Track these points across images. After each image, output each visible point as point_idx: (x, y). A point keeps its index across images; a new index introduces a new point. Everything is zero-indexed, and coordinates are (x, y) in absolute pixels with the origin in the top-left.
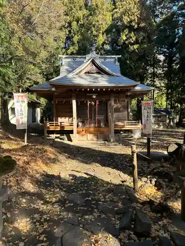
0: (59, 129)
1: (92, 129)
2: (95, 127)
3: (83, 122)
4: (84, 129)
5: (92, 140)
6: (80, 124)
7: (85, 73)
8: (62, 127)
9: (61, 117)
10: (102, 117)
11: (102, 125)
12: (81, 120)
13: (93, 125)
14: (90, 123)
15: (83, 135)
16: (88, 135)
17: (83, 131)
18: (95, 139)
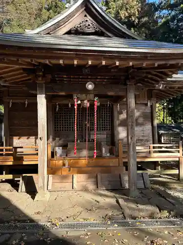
0: (11, 163)
1: (83, 162)
2: (90, 157)
3: (64, 146)
4: (67, 162)
5: (85, 190)
6: (59, 150)
7: (69, 33)
8: (19, 158)
9: (20, 135)
10: (103, 136)
11: (104, 152)
12: (61, 142)
13: (85, 153)
14: (80, 149)
15: (64, 178)
16: (76, 176)
17: (64, 165)
18: (91, 187)
